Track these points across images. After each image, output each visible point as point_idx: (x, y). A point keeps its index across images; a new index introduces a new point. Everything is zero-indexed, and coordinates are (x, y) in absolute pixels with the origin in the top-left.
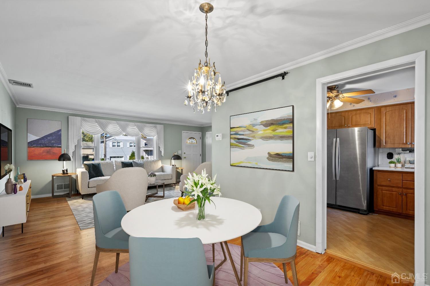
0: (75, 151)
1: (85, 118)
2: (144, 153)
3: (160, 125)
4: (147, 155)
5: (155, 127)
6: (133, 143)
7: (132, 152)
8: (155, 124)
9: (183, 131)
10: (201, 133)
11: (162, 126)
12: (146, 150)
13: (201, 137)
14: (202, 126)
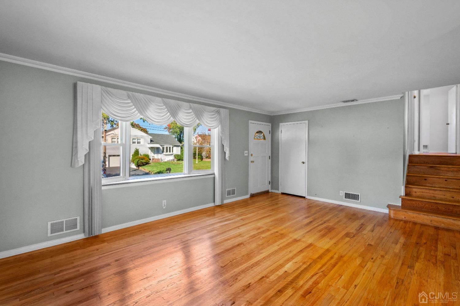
0: (89, 153)
1: (109, 89)
2: (150, 151)
3: (224, 109)
4: (153, 153)
5: (218, 112)
6: (137, 139)
7: (136, 150)
8: (218, 107)
9: (250, 121)
10: (270, 124)
11: (228, 110)
12: (152, 148)
13: (270, 130)
14: (272, 115)
